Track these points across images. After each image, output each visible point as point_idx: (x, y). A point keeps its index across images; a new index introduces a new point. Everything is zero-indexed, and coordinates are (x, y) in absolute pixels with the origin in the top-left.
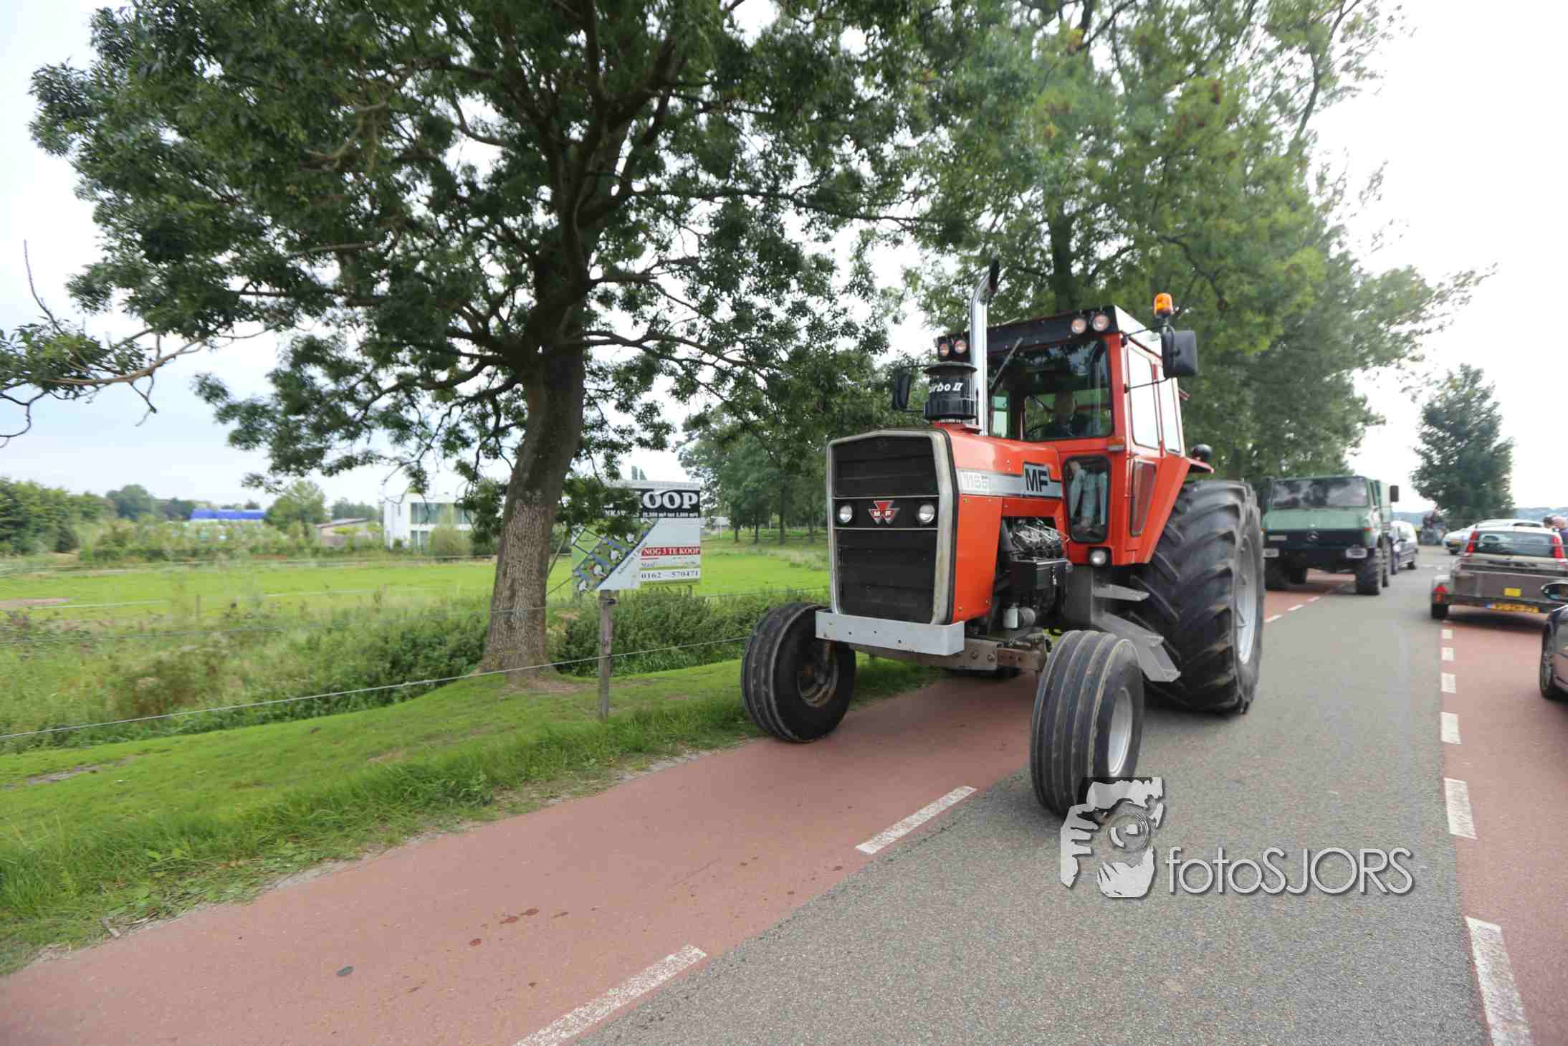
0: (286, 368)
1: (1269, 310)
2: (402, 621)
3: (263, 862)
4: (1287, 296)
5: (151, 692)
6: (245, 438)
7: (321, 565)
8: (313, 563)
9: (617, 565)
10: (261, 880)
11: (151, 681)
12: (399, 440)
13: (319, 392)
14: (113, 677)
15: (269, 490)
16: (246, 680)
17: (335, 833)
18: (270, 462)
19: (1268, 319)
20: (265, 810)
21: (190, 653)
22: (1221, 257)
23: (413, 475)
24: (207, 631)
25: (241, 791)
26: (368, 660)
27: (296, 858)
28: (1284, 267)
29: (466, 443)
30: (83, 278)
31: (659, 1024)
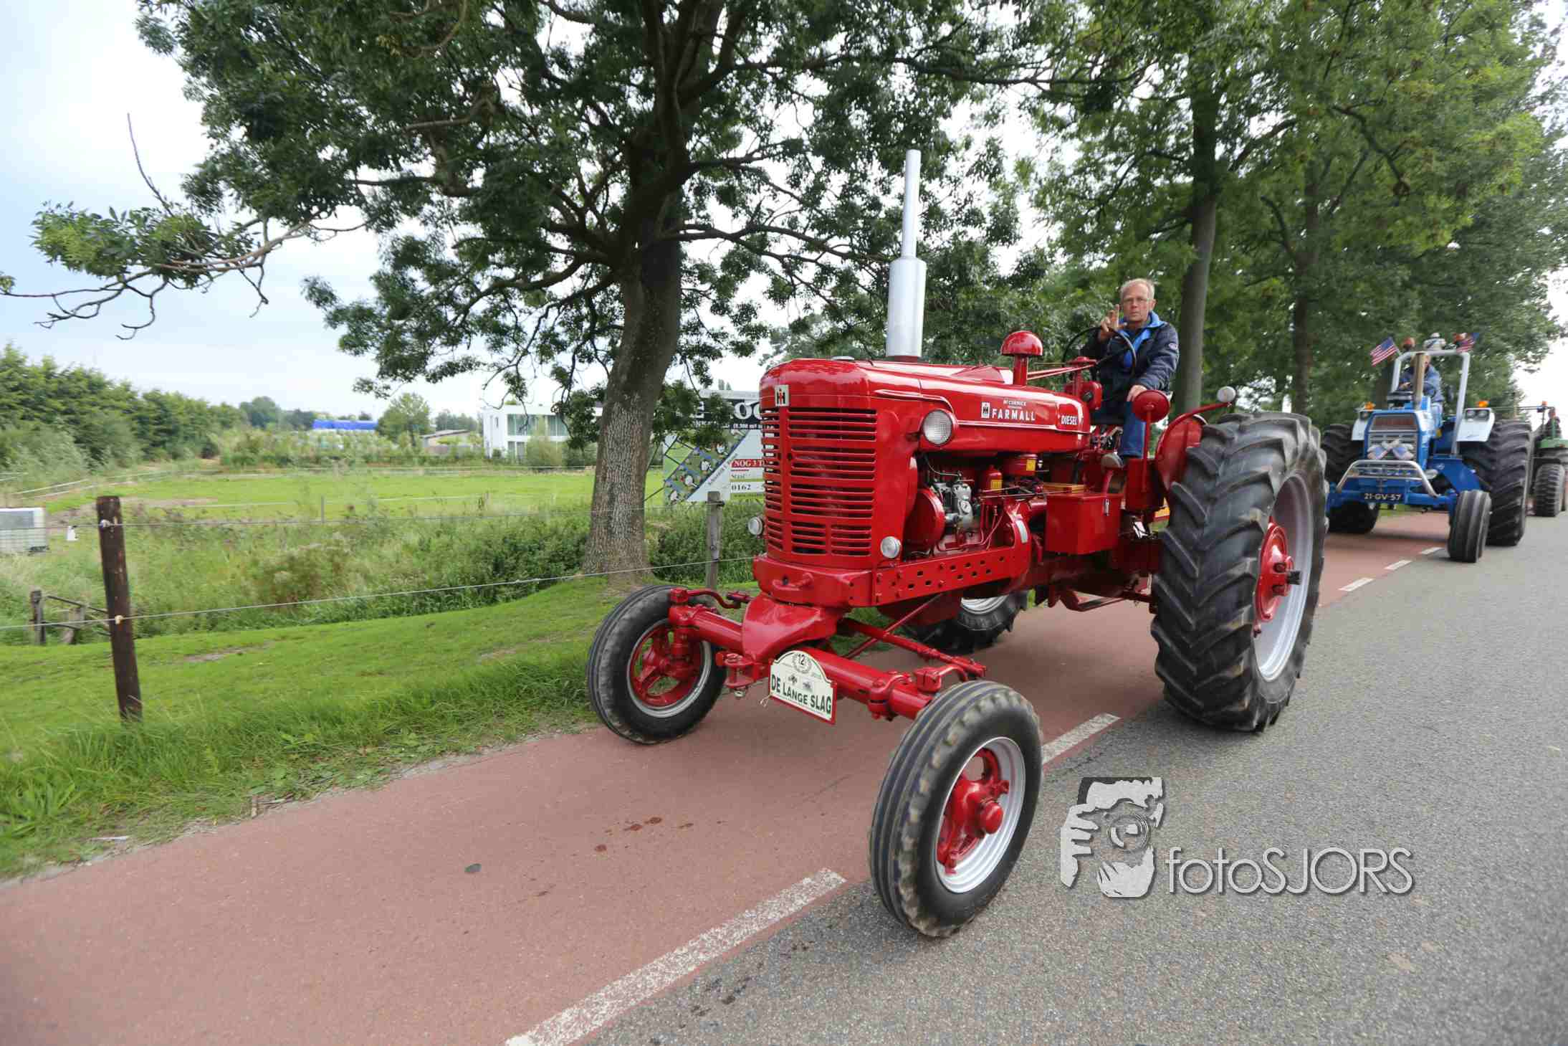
0: (388, 269)
1: (1461, 192)
2: (504, 527)
3: (389, 750)
4: (1488, 174)
5: (285, 585)
6: (353, 344)
7: (427, 472)
8: (420, 471)
9: (708, 476)
10: (388, 769)
11: (285, 575)
12: (497, 346)
13: (421, 297)
14: (254, 570)
15: (378, 395)
16: (368, 578)
17: (456, 727)
18: (376, 367)
19: (1458, 204)
20: (388, 699)
21: (315, 551)
22: (1406, 129)
23: (511, 381)
24: (331, 531)
25: (366, 678)
26: (475, 562)
27: (420, 749)
28: (1488, 137)
29: (562, 347)
30: (196, 177)
31: (803, 954)
